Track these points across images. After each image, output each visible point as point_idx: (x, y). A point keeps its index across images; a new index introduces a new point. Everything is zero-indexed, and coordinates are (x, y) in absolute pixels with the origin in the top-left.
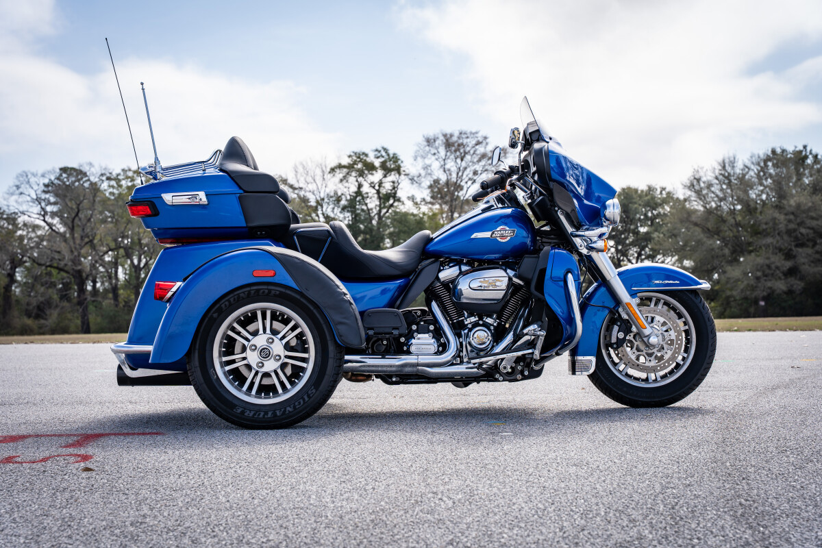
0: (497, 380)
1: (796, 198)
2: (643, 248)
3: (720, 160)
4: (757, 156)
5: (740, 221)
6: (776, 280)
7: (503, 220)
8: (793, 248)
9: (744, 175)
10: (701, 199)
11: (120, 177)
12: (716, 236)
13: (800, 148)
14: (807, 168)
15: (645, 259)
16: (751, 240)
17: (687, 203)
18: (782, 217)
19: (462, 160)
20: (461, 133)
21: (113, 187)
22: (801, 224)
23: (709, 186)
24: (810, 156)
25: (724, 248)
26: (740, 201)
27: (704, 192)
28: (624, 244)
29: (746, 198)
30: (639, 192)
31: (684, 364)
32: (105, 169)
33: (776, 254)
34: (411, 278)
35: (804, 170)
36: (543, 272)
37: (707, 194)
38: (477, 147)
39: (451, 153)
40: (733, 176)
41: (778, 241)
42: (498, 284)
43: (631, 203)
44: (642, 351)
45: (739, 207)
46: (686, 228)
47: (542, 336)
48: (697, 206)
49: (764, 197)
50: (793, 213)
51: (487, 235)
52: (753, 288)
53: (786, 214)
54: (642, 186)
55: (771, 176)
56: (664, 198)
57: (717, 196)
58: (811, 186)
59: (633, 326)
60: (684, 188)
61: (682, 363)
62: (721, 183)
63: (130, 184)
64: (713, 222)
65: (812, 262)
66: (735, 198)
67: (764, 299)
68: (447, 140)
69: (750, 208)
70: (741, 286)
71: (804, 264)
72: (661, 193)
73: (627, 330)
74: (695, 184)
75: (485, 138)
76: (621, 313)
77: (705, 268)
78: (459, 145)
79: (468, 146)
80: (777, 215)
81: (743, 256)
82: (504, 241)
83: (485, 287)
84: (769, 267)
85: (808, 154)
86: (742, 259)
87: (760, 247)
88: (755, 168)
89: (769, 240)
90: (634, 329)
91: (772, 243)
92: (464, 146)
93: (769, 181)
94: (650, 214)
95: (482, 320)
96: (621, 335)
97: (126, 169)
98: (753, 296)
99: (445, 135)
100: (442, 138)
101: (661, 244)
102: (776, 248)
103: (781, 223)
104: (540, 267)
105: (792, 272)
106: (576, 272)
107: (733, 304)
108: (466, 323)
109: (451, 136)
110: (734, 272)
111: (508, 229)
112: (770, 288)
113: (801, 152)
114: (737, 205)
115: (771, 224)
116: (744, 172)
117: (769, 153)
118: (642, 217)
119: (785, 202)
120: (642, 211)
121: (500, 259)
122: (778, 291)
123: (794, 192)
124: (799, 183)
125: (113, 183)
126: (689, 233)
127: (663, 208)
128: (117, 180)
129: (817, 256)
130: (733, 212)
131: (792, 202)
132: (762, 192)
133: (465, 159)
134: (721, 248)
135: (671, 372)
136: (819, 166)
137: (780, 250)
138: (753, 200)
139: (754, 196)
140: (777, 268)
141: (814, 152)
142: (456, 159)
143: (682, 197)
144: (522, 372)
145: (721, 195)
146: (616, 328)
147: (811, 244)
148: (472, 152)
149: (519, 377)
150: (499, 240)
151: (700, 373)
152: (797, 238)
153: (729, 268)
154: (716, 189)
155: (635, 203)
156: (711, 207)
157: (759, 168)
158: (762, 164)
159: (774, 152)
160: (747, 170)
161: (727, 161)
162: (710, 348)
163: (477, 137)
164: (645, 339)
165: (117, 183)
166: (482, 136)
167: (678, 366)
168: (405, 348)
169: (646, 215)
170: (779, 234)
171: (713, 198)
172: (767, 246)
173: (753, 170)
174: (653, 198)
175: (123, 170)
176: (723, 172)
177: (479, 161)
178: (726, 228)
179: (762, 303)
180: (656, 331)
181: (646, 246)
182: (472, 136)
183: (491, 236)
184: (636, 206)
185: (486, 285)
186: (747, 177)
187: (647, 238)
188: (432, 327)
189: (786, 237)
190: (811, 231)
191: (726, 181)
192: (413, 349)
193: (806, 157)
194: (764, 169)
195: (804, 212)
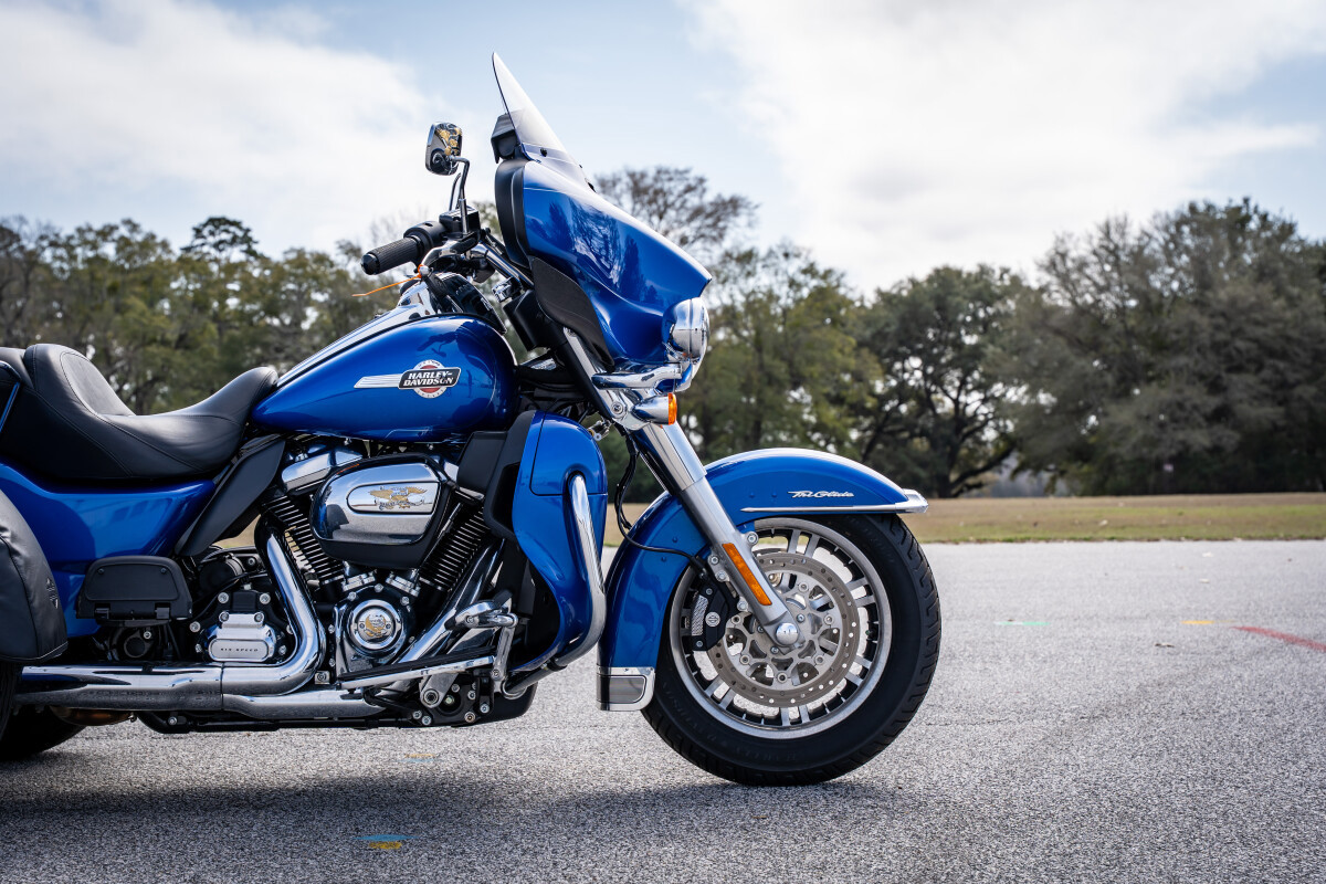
0: (417, 724)
1: (1230, 287)
2: (968, 372)
3: (1101, 221)
4: (1163, 216)
5: (1133, 327)
6: (1193, 428)
7: (436, 345)
8: (1224, 375)
9: (1141, 248)
10: (1067, 289)
11: (74, 242)
12: (1093, 353)
13: (1238, 202)
14: (1250, 237)
15: (974, 389)
16: (1152, 359)
17: (1045, 296)
18: (1204, 322)
19: (661, 217)
20: (659, 172)
21: (61, 258)
22: (1238, 333)
23: (1082, 265)
24: (1255, 217)
25: (1105, 373)
26: (1134, 293)
27: (1074, 276)
28: (936, 363)
29: (1144, 288)
30: (964, 276)
31: (864, 685)
32: (48, 227)
33: (1194, 383)
34: (216, 481)
35: (1244, 240)
36: (512, 473)
37: (1078, 281)
38: (687, 196)
39: (643, 205)
40: (1124, 249)
41: (1197, 362)
42: (413, 498)
43: (950, 294)
44: (765, 656)
45: (1133, 303)
46: (1042, 338)
47: (509, 626)
48: (1059, 299)
49: (1175, 285)
50: (1223, 315)
51: (391, 380)
52: (1153, 442)
53: (1212, 316)
54: (968, 266)
55: (1187, 250)
56: (1006, 287)
57: (1095, 284)
58: (1255, 267)
59: (742, 599)
60: (1039, 270)
61: (859, 682)
62: (1101, 262)
63: (91, 254)
64: (1087, 329)
65: (1255, 398)
66: (1126, 287)
67: (1172, 460)
68: (636, 183)
69: (1152, 304)
70: (1134, 439)
71: (1241, 401)
72: (1001, 278)
73: (727, 607)
74: (1056, 263)
75: (701, 181)
76: (713, 568)
77: (1071, 406)
78: (657, 192)
79: (671, 193)
80: (1196, 316)
81: (1138, 386)
82: (431, 395)
83: (382, 505)
84: (1180, 406)
85: (1251, 211)
86: (1137, 391)
87: (1167, 372)
88: (1160, 237)
89: (1182, 360)
90: (743, 605)
91: (1187, 365)
92: (665, 194)
93: (1185, 258)
94: (981, 314)
95: (383, 583)
96: (713, 619)
97: (84, 227)
98: (1154, 455)
99: (632, 175)
100: (626, 179)
101: (997, 366)
102: (1194, 374)
103: (1202, 331)
104: (506, 461)
105: (1220, 415)
106: (596, 474)
107: (1120, 468)
108: (346, 588)
109: (643, 175)
110: (1123, 415)
111: (441, 367)
112: (1183, 442)
113: (1238, 209)
114: (1128, 299)
115: (1186, 333)
116: (1142, 243)
117: (1186, 211)
118: (969, 319)
119: (1210, 294)
120: (968, 309)
121: (428, 438)
122: (1196, 448)
123: (1226, 277)
124: (1235, 263)
125: (61, 252)
126: (1046, 347)
127: (1005, 303)
128: (69, 247)
129: (1265, 389)
130: (1121, 311)
131: (1223, 295)
132: (1173, 277)
133: (666, 216)
134: (1099, 373)
135: (835, 704)
136: (1269, 234)
137: (1202, 377)
138: (1155, 290)
139: (1158, 285)
140: (1195, 407)
141: (1261, 209)
142: (651, 215)
143: (1035, 285)
144: (475, 707)
145: (1101, 282)
146: (702, 602)
147: (1253, 367)
148: (678, 204)
149: (469, 716)
150: (421, 393)
151: (899, 707)
152: (1229, 358)
153: (1112, 408)
154: (1093, 271)
155: (957, 294)
156: (1085, 302)
157: (1167, 237)
158: (1173, 230)
159: (1193, 208)
160: (1146, 239)
161: (1113, 224)
162: (923, 649)
163: (687, 179)
164: (769, 629)
165: (69, 253)
166: (696, 178)
167: (851, 689)
168: (198, 648)
169: (974, 315)
170: (1199, 350)
171: (1087, 287)
172: (1179, 370)
173: (1157, 240)
174: (988, 285)
175: (80, 230)
176: (1105, 243)
177: (691, 219)
178: (1108, 340)
179: (1169, 468)
180: (797, 610)
181: (975, 368)
182: (678, 176)
183: (401, 385)
184: (959, 299)
185: (385, 501)
186: (1146, 252)
187: (976, 353)
188: (265, 598)
189: (1211, 356)
190: (1253, 346)
191: (1111, 259)
192: (215, 650)
193: (1248, 218)
194: (1175, 239)
195: (1242, 312)
